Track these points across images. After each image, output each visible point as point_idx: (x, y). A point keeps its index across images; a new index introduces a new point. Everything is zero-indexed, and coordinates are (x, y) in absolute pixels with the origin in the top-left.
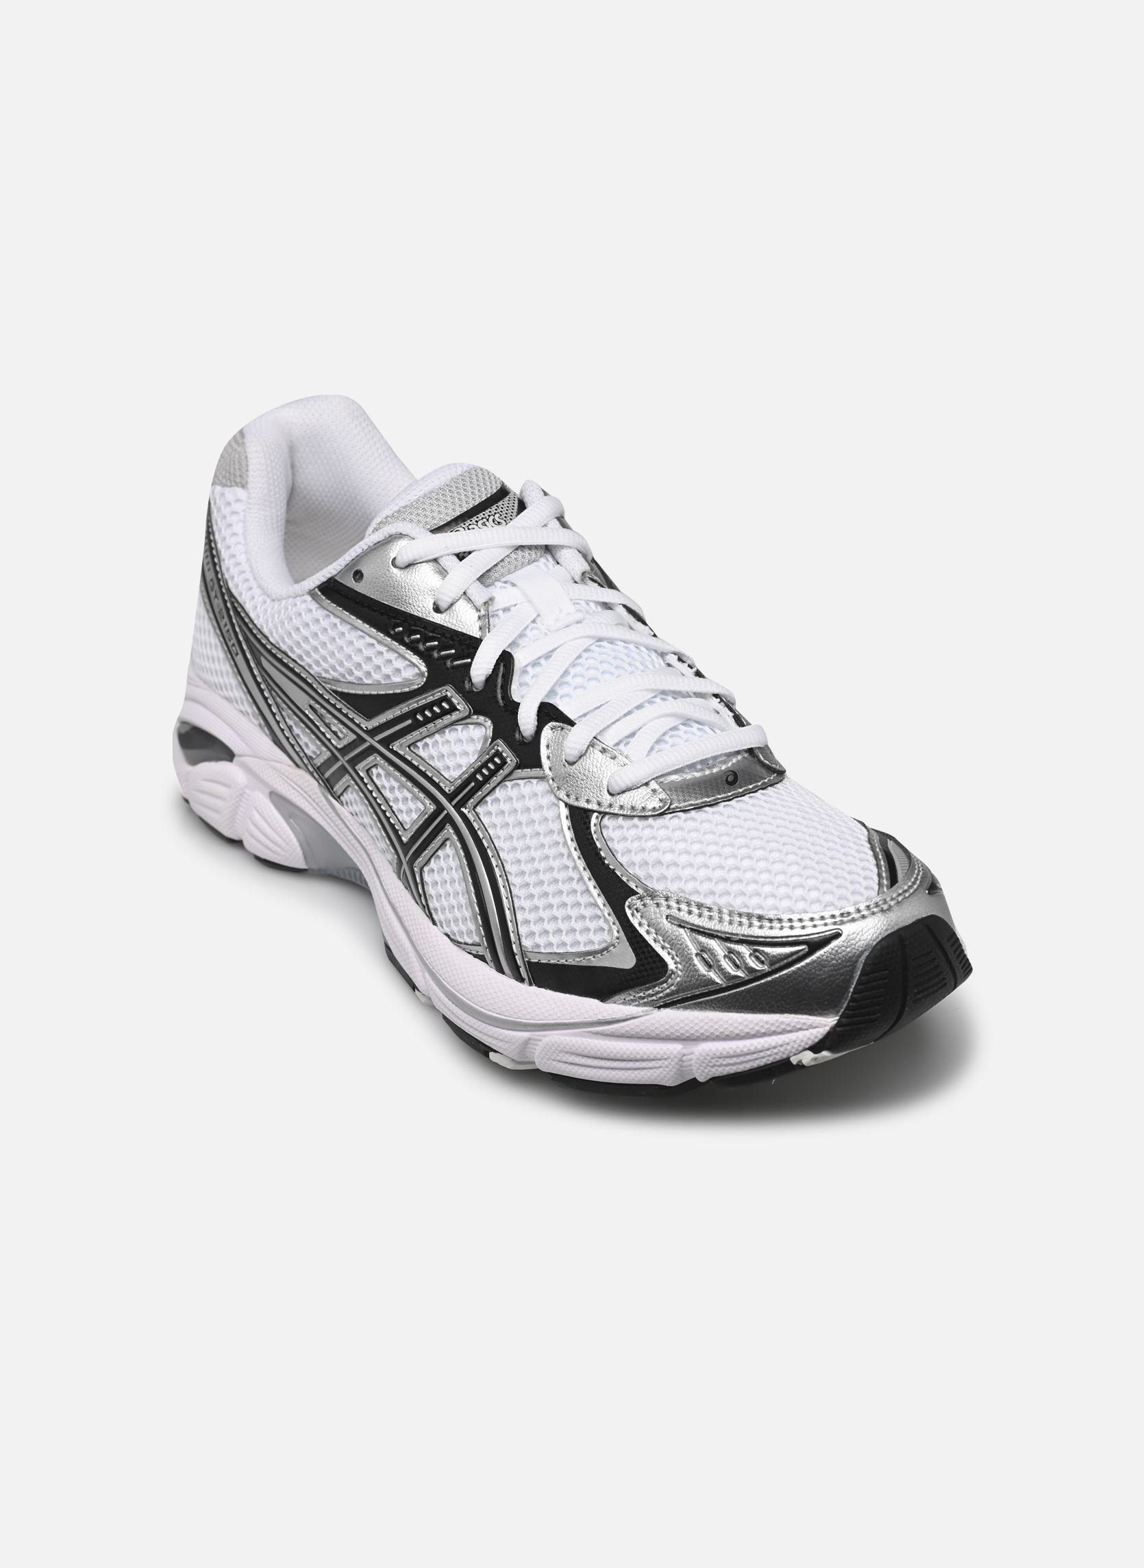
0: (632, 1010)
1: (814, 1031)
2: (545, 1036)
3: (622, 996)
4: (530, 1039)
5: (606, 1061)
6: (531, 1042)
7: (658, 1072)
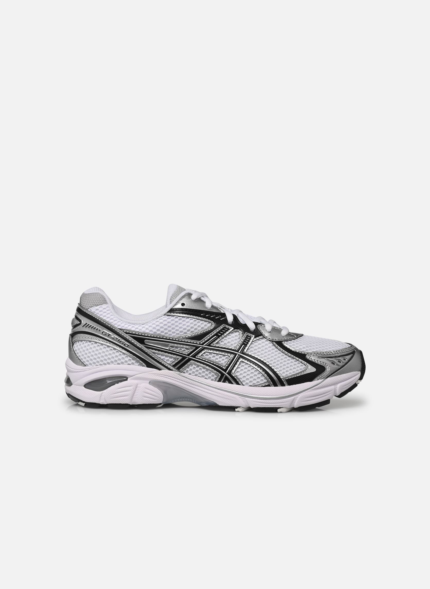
0: (320, 381)
1: (357, 376)
2: (299, 395)
3: (316, 379)
4: (294, 398)
5: (319, 396)
6: (295, 399)
7: (330, 395)
